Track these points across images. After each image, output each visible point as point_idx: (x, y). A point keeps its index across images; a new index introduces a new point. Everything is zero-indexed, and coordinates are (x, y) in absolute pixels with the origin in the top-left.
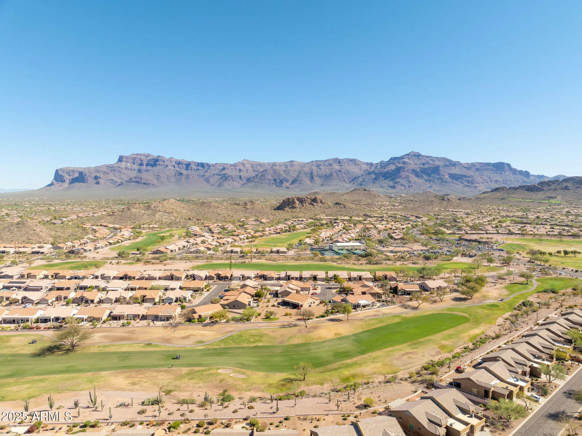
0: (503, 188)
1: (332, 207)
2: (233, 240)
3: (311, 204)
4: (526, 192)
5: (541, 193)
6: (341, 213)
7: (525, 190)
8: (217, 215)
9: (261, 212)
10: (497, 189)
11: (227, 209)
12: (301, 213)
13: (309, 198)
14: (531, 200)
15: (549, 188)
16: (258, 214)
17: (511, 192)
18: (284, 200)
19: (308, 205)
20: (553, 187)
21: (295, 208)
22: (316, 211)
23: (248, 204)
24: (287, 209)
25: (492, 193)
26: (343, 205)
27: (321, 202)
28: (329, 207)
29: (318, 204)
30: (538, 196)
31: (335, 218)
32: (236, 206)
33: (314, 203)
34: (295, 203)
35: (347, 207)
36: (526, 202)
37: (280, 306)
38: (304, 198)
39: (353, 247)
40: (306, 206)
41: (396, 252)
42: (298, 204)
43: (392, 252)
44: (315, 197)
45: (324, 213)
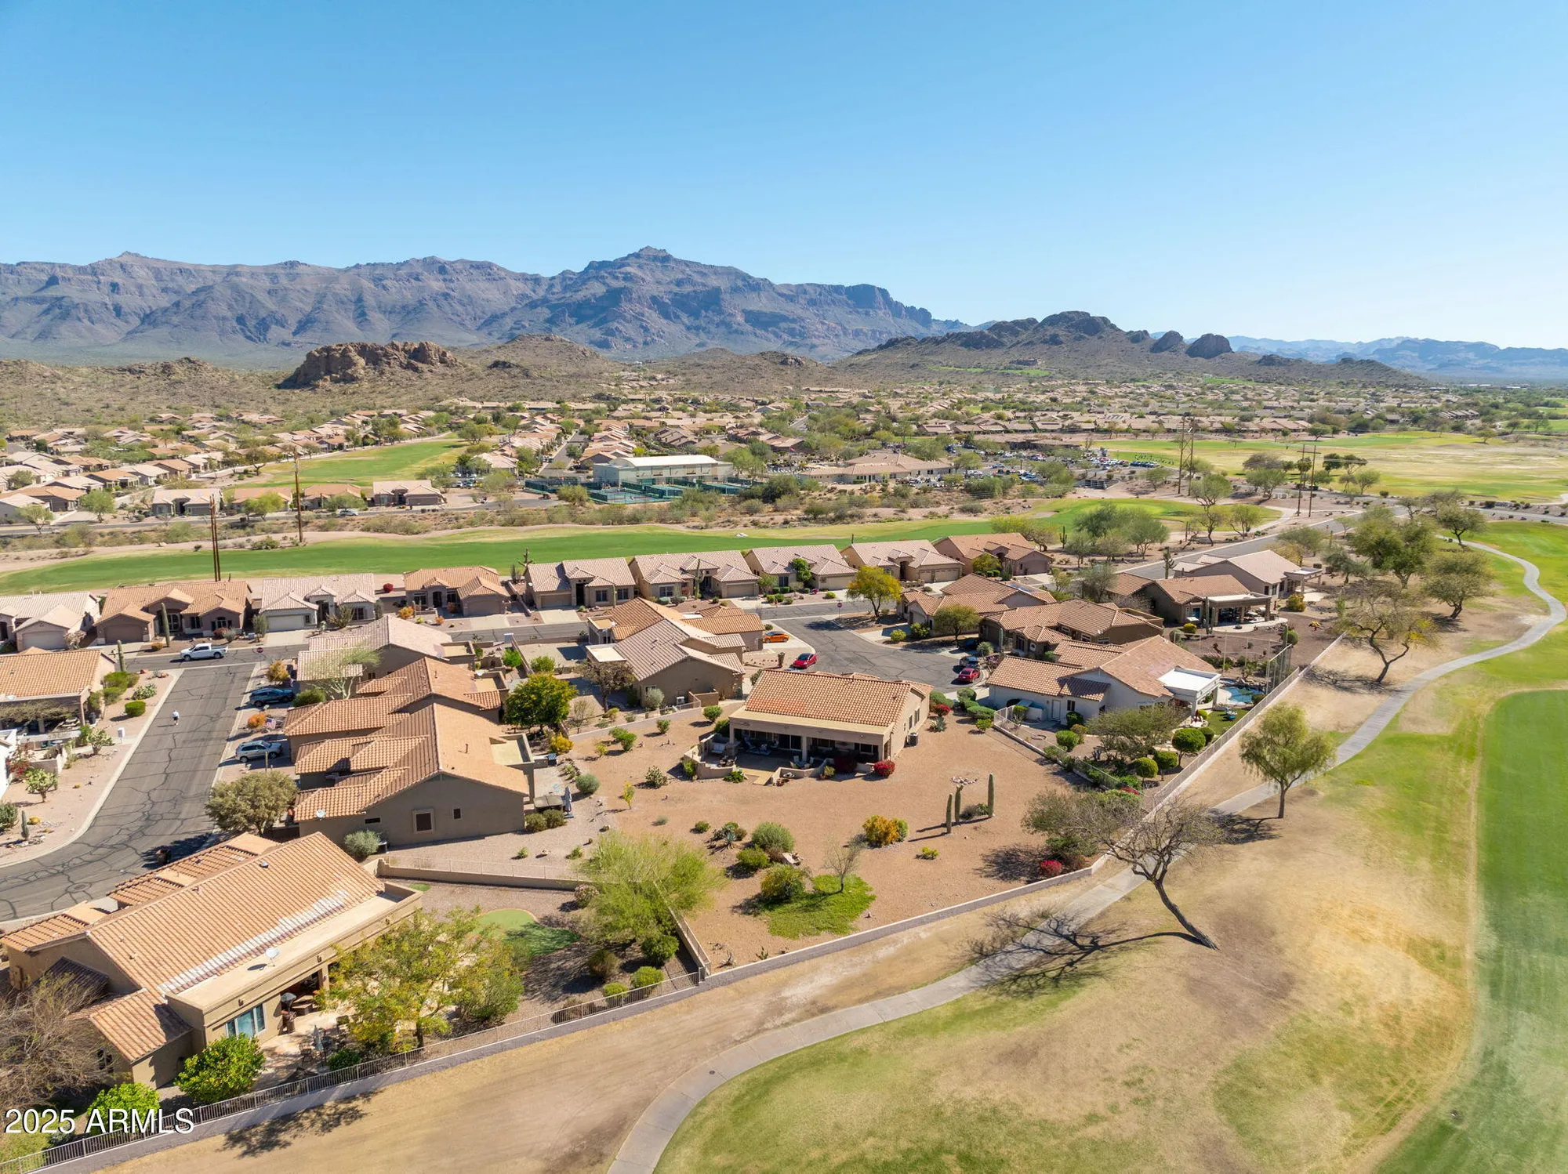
0: (906, 339)
1: (483, 375)
2: (162, 471)
3: (409, 366)
4: (964, 349)
5: (997, 351)
6: (517, 392)
7: (961, 345)
8: (56, 404)
9: (233, 395)
10: (892, 344)
11: (95, 383)
12: (381, 397)
13: (400, 347)
14: (979, 370)
15: (1015, 339)
16: (221, 401)
17: (927, 351)
18: (310, 355)
19: (398, 369)
20: (1024, 336)
21: (353, 379)
22: (430, 388)
23: (178, 369)
24: (326, 383)
25: (881, 353)
26: (517, 370)
27: (442, 361)
28: (472, 376)
29: (432, 368)
30: (993, 361)
31: (509, 404)
32: (129, 377)
33: (420, 365)
34: (351, 363)
35: (535, 374)
36: (971, 373)
37: (735, 768)
38: (382, 349)
39: (690, 471)
40: (392, 374)
41: (860, 479)
42: (364, 368)
43: (841, 479)
44: (421, 344)
45: (460, 393)
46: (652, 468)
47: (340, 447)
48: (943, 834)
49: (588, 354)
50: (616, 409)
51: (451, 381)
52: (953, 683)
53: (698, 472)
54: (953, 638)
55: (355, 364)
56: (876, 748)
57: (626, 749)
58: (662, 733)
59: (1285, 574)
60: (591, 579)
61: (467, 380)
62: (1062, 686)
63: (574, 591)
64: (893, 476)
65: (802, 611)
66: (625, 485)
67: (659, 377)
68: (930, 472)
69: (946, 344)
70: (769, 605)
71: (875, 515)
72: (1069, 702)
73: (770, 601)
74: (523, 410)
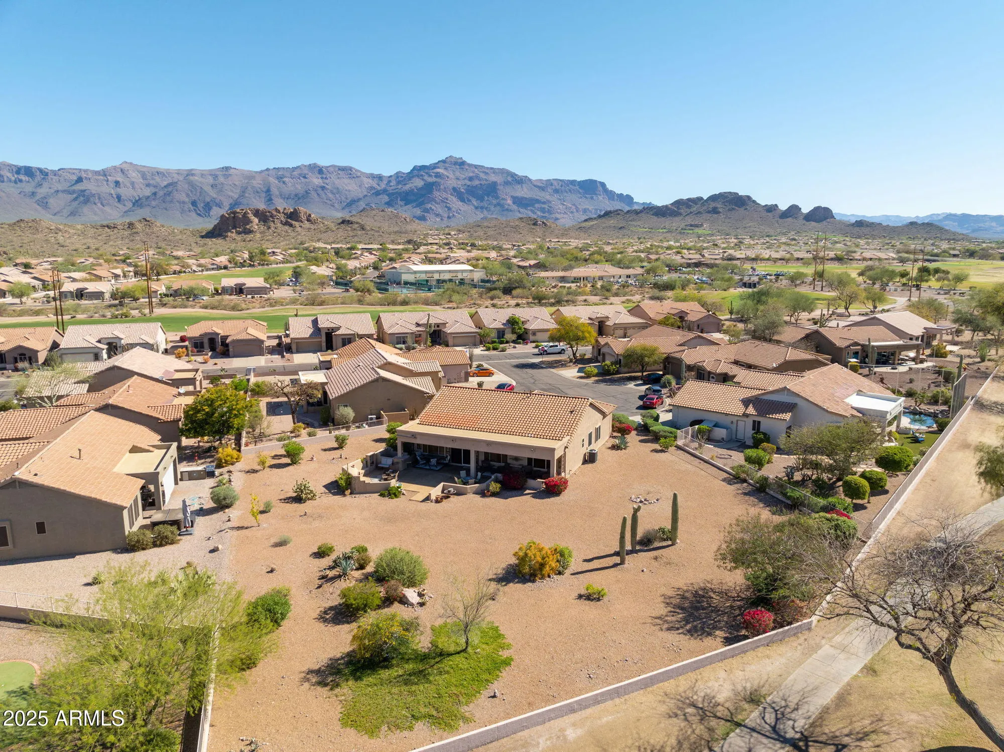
0: (617, 211)
1: (334, 229)
3: (286, 223)
4: (655, 218)
5: (676, 219)
6: (356, 239)
7: (653, 215)
8: (56, 246)
9: (170, 241)
10: (607, 214)
11: (83, 234)
12: (267, 242)
13: (281, 211)
14: (664, 230)
15: (689, 211)
16: (163, 244)
17: (630, 219)
18: (222, 217)
19: (279, 225)
20: (695, 209)
21: (250, 232)
23: (138, 225)
24: (232, 234)
25: (599, 220)
26: (357, 226)
27: (308, 220)
28: (328, 229)
29: (302, 224)
30: (674, 224)
31: (349, 246)
33: (293, 222)
34: (249, 221)
35: (368, 228)
36: (659, 232)
37: (394, 483)
38: (269, 212)
39: (454, 275)
40: (276, 228)
41: (576, 280)
42: (257, 225)
43: (563, 279)
44: (295, 209)
45: (319, 240)
46: (426, 272)
47: (225, 268)
48: (615, 565)
49: (408, 220)
50: (419, 248)
51: (313, 232)
52: (637, 408)
53: (460, 276)
54: (640, 374)
55: (252, 222)
56: (549, 462)
57: (294, 463)
58: (340, 447)
59: (925, 328)
60: (338, 328)
61: (324, 232)
62: (747, 407)
63: (324, 338)
64: (601, 278)
65: (513, 356)
66: (406, 283)
67: (453, 233)
68: (628, 276)
69: (643, 214)
70: (486, 352)
71: (585, 301)
72: (754, 422)
73: (488, 349)
74: (358, 249)
